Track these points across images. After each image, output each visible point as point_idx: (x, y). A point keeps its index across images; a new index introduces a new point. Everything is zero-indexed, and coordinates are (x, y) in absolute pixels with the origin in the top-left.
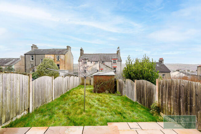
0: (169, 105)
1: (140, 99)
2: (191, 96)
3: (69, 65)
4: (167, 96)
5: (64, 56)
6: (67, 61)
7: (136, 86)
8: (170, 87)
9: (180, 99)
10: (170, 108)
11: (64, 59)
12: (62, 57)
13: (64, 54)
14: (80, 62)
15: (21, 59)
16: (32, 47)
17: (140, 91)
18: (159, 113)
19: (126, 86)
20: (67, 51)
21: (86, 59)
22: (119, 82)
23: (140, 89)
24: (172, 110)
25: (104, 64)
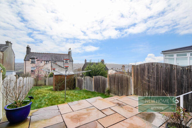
0: (114, 88)
1: (97, 89)
2: (123, 81)
4: (113, 83)
5: (2, 53)
6: (6, 59)
7: (94, 80)
8: (114, 78)
9: (119, 83)
10: (115, 89)
11: (2, 57)
13: (2, 51)
14: (27, 62)
17: (97, 83)
18: (109, 94)
19: (85, 81)
21: (34, 58)
22: (78, 80)
23: (97, 82)
24: (116, 90)
25: (56, 64)
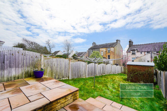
3: (119, 56)
5: (113, 49)
6: (116, 52)
11: (113, 51)
12: (112, 49)
13: (114, 47)
14: (129, 53)
15: (87, 52)
16: (93, 44)
20: (117, 44)
21: (135, 50)
